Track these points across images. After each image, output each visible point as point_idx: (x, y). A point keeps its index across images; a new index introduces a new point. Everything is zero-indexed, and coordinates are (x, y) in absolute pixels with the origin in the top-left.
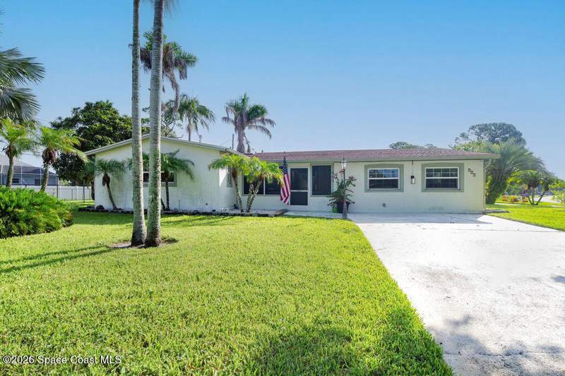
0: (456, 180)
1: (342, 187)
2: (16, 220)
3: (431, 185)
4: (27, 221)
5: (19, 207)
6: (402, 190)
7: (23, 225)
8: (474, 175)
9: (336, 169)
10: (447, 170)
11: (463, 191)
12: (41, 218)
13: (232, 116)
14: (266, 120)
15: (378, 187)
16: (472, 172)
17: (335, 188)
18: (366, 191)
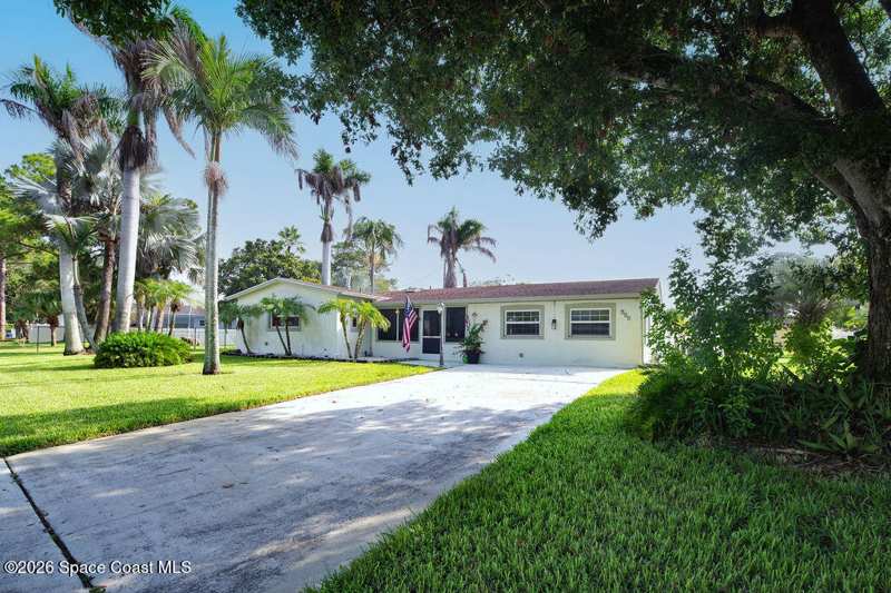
0: (607, 325)
1: (475, 333)
2: (143, 356)
3: (577, 331)
4: (151, 357)
5: (146, 346)
6: (542, 338)
7: (148, 360)
8: (629, 318)
9: (470, 312)
10: (597, 312)
11: (614, 339)
12: (161, 355)
13: (439, 237)
14: (484, 239)
15: (525, 333)
16: (626, 315)
17: (467, 334)
18: (503, 337)
